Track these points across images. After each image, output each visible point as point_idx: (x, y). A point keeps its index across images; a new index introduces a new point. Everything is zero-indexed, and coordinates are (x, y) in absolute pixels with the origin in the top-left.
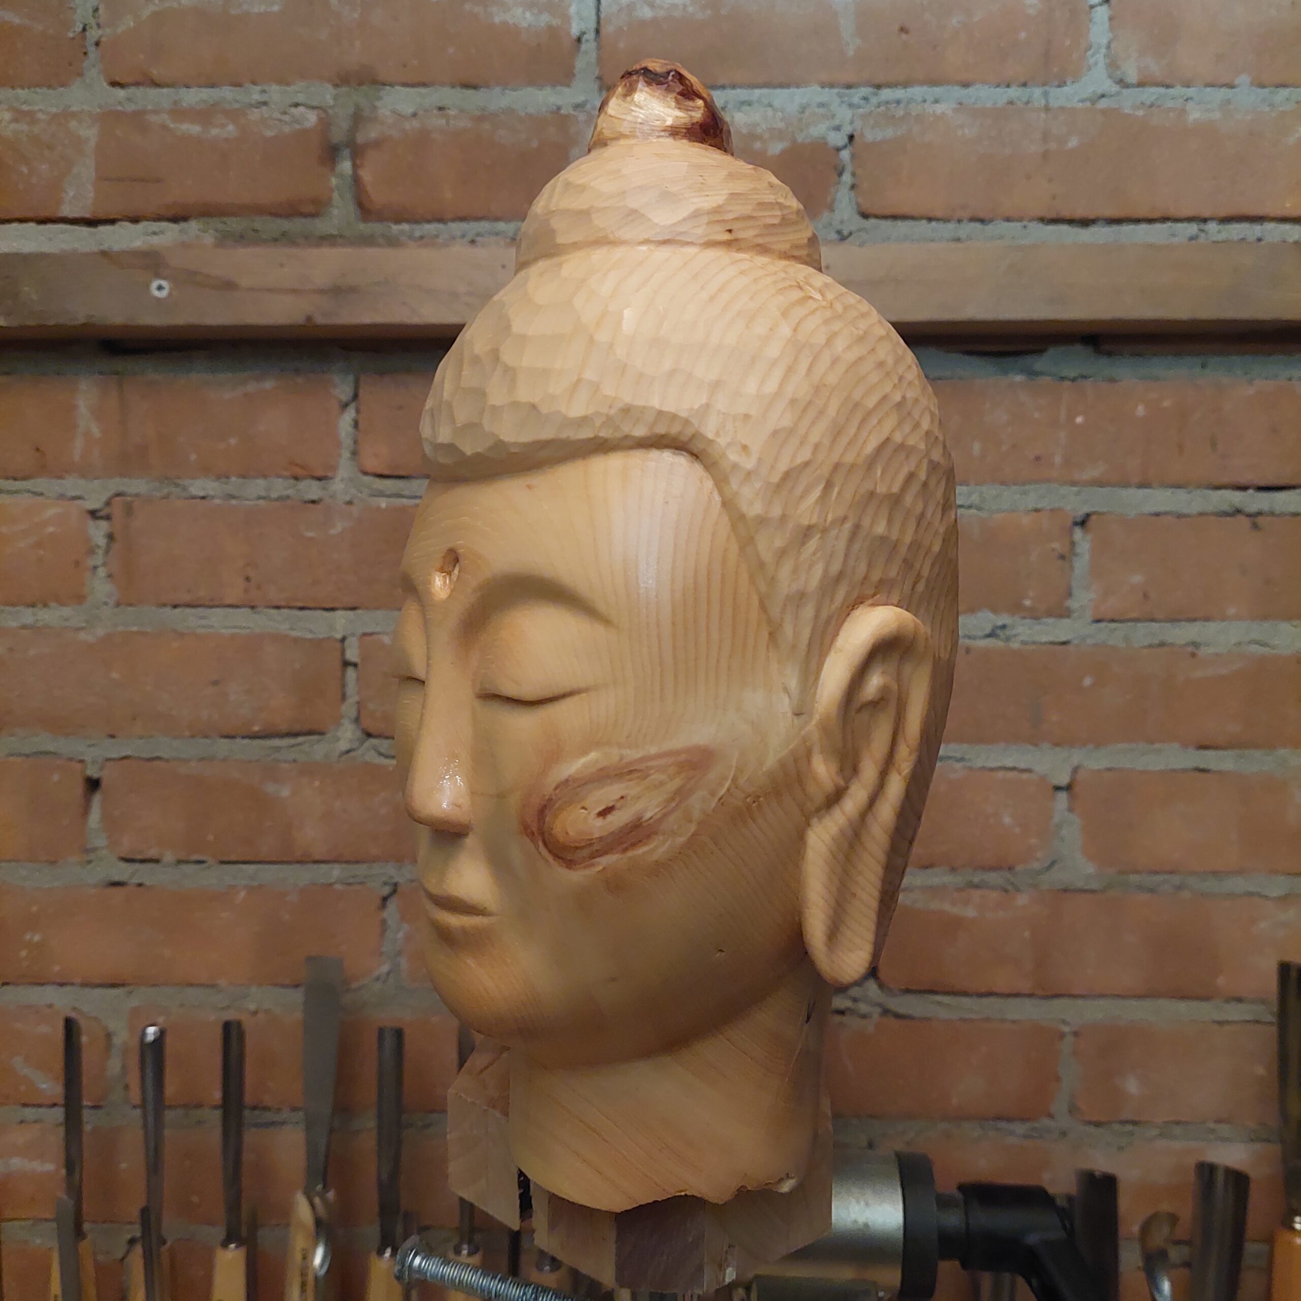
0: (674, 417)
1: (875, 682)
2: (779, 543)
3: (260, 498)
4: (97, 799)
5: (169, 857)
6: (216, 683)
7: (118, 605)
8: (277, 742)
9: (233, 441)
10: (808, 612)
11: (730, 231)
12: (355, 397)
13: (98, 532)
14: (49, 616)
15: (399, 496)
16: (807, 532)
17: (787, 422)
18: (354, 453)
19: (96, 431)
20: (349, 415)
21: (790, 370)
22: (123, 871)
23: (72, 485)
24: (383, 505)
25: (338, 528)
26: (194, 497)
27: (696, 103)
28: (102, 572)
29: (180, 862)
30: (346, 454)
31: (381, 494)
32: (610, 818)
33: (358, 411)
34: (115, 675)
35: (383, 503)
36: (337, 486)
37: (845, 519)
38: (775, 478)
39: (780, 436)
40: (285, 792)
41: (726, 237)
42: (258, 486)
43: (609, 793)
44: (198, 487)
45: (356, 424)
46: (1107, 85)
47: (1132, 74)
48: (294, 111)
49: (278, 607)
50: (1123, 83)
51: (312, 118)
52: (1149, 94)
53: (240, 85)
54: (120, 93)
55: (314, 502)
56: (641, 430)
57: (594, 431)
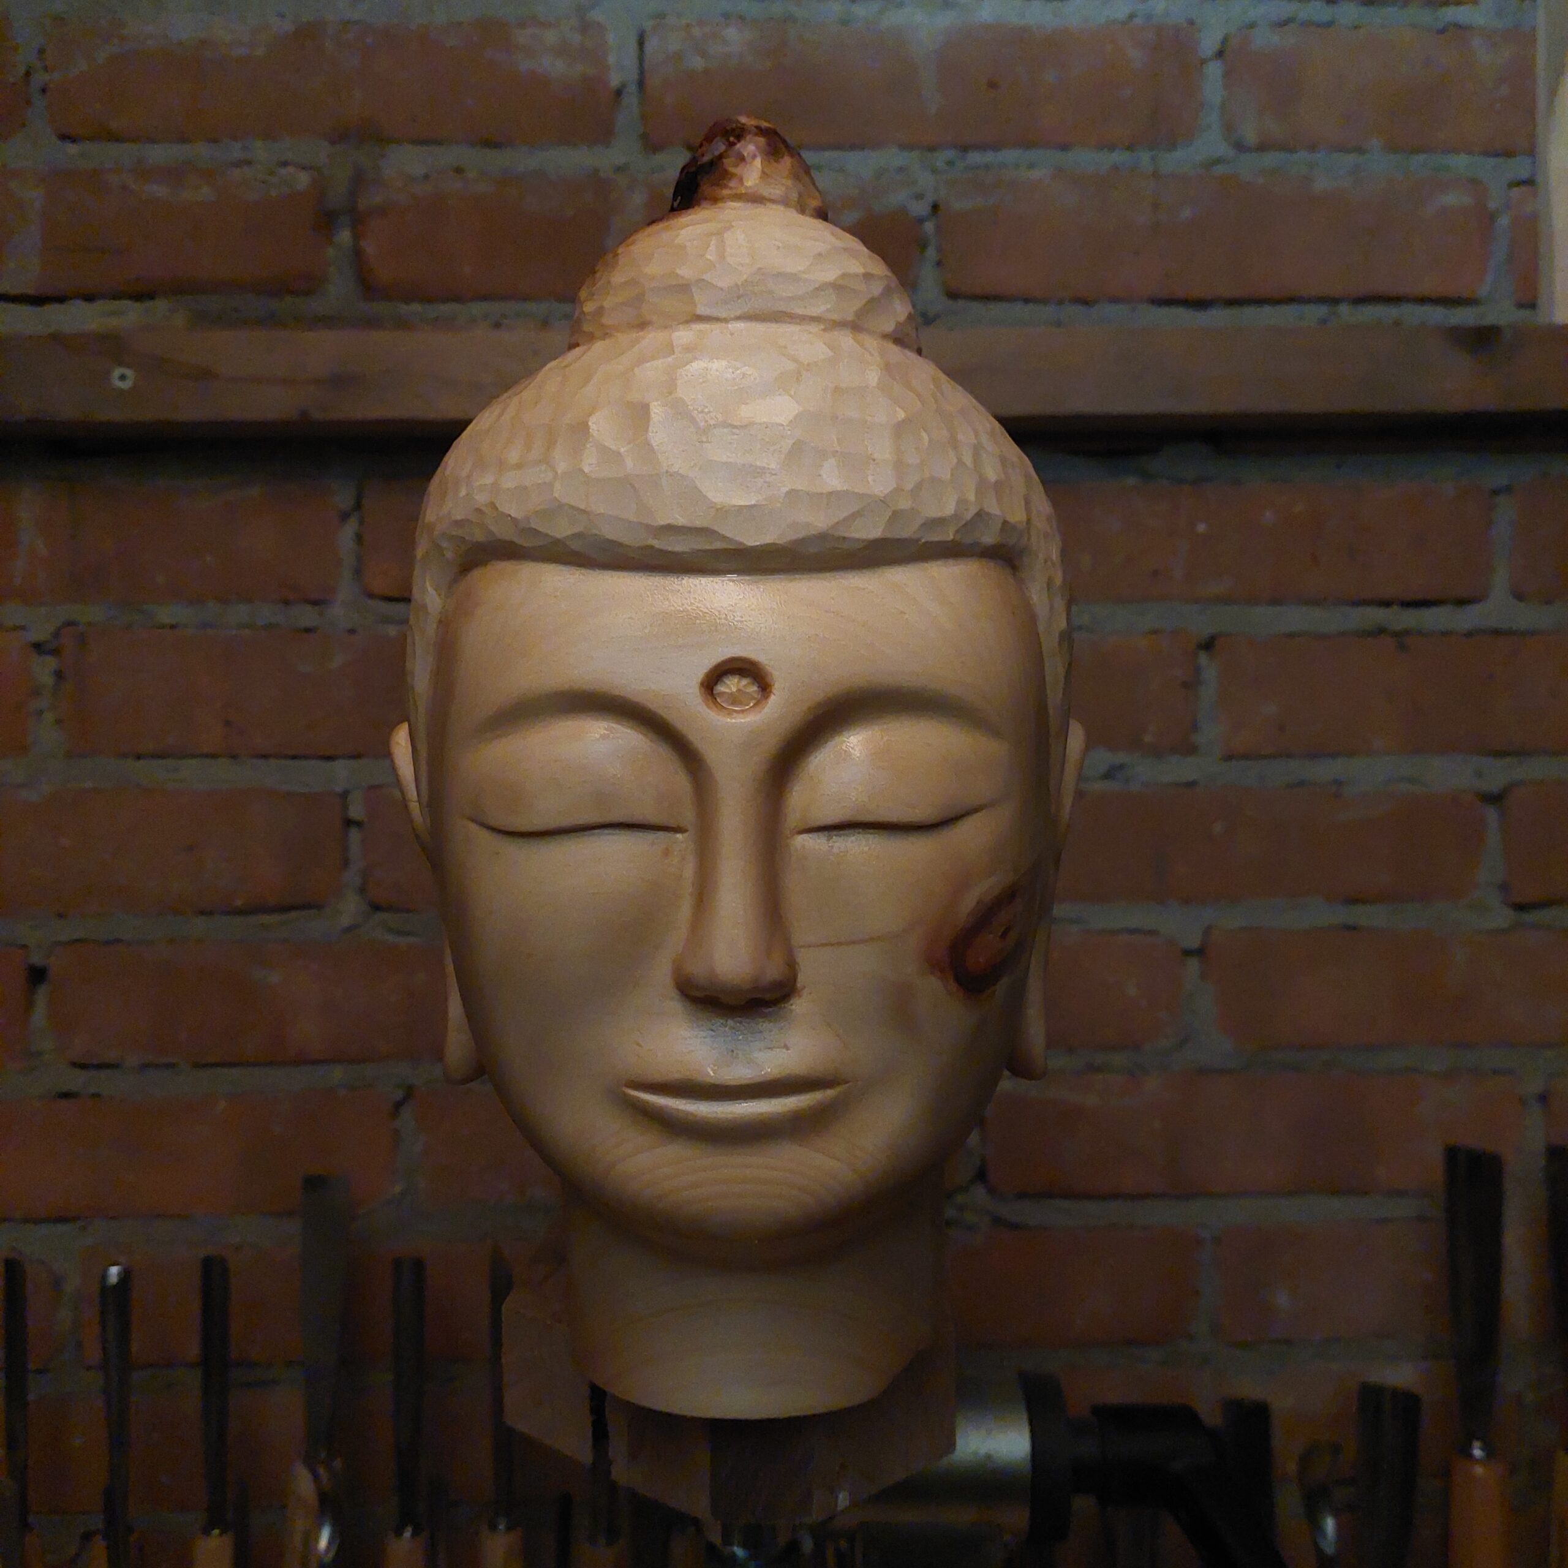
3: (242, 626)
4: (42, 992)
5: (131, 1060)
6: (190, 848)
7: (68, 756)
8: (266, 919)
12: (358, 506)
13: (44, 669)
18: (358, 572)
19: (42, 549)
20: (349, 529)
22: (76, 1080)
23: (12, 612)
25: (337, 661)
26: (163, 626)
28: (49, 717)
29: (145, 1066)
30: (347, 573)
31: (389, 621)
33: (361, 523)
34: (65, 842)
35: (391, 632)
36: (337, 611)
40: (275, 978)
42: (240, 612)
44: (167, 614)
45: (359, 538)
46: (1223, 149)
47: (1250, 136)
48: (283, 171)
49: (265, 757)
50: (1240, 147)
51: (303, 180)
52: (1270, 159)
53: (215, 141)
54: (72, 149)
55: (308, 630)
56: (989, 539)
57: (949, 535)
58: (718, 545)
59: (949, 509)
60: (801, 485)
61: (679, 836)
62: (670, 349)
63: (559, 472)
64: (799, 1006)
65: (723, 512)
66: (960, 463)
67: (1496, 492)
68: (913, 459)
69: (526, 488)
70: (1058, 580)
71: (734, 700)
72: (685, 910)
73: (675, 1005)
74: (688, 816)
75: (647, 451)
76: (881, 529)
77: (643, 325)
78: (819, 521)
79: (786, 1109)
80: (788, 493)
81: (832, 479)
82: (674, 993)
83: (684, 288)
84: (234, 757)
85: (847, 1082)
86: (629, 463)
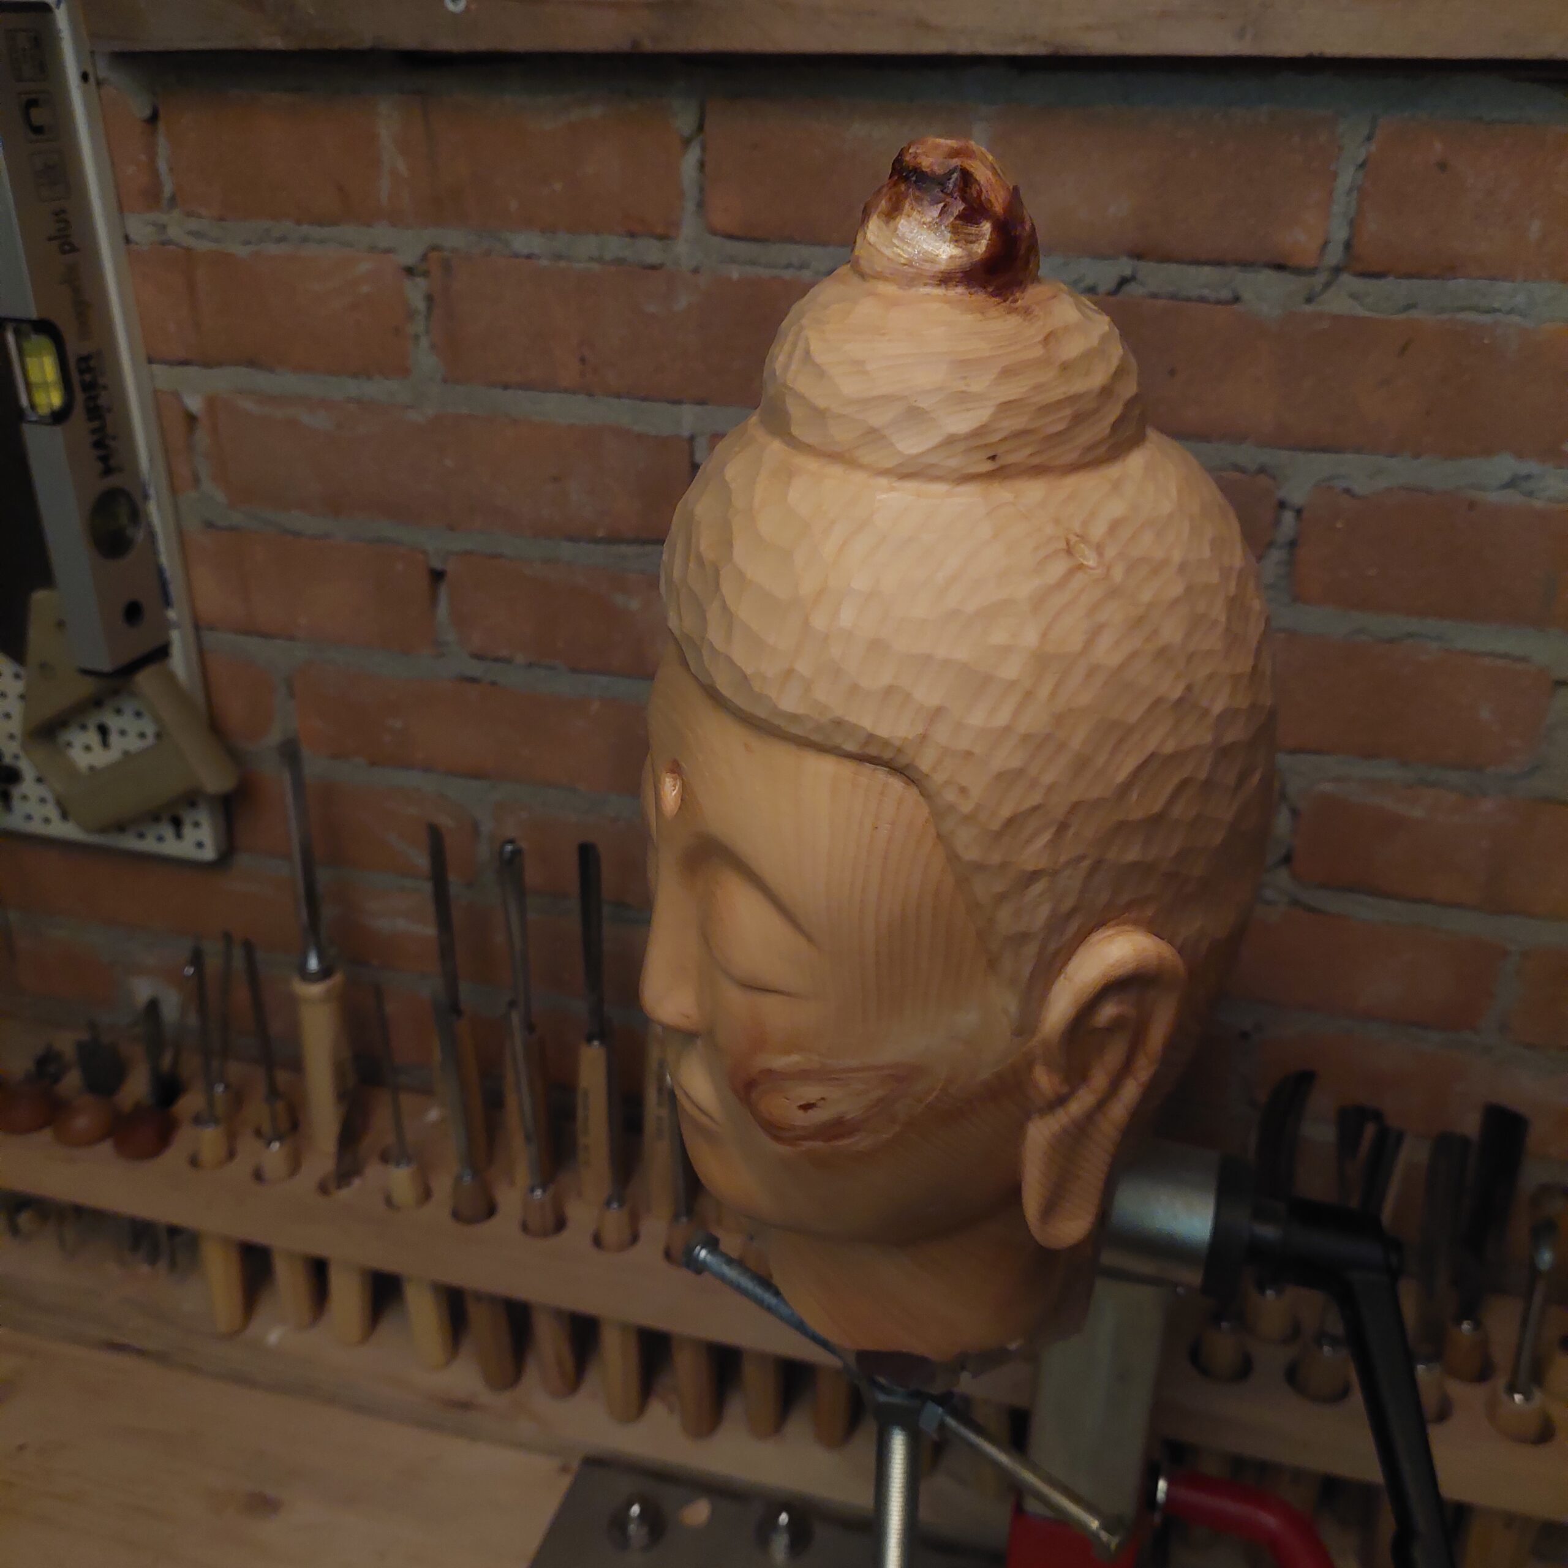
0: (886, 743)
1: (1108, 1011)
2: (999, 887)
3: (591, 259)
4: (443, 591)
5: (520, 658)
6: (556, 479)
7: (445, 381)
8: (624, 549)
9: (558, 186)
10: (1031, 950)
11: (993, 458)
12: (701, 128)
13: (415, 292)
14: (376, 389)
15: (753, 263)
16: (1034, 876)
17: (1015, 763)
18: (701, 205)
19: (402, 166)
20: (693, 155)
21: (1029, 695)
22: (476, 669)
23: (382, 234)
24: (735, 276)
25: (682, 302)
26: (516, 256)
27: (982, 227)
28: (424, 342)
29: (530, 665)
30: (690, 206)
31: (733, 260)
32: (810, 1112)
33: (704, 149)
34: (448, 463)
35: (735, 273)
36: (681, 248)
37: (1083, 857)
38: (996, 825)
39: (1007, 779)
40: (635, 604)
41: (988, 466)
42: (587, 245)
43: (811, 1092)
44: (524, 241)
45: (702, 165)
49: (619, 396)
55: (653, 267)
84: (590, 395)
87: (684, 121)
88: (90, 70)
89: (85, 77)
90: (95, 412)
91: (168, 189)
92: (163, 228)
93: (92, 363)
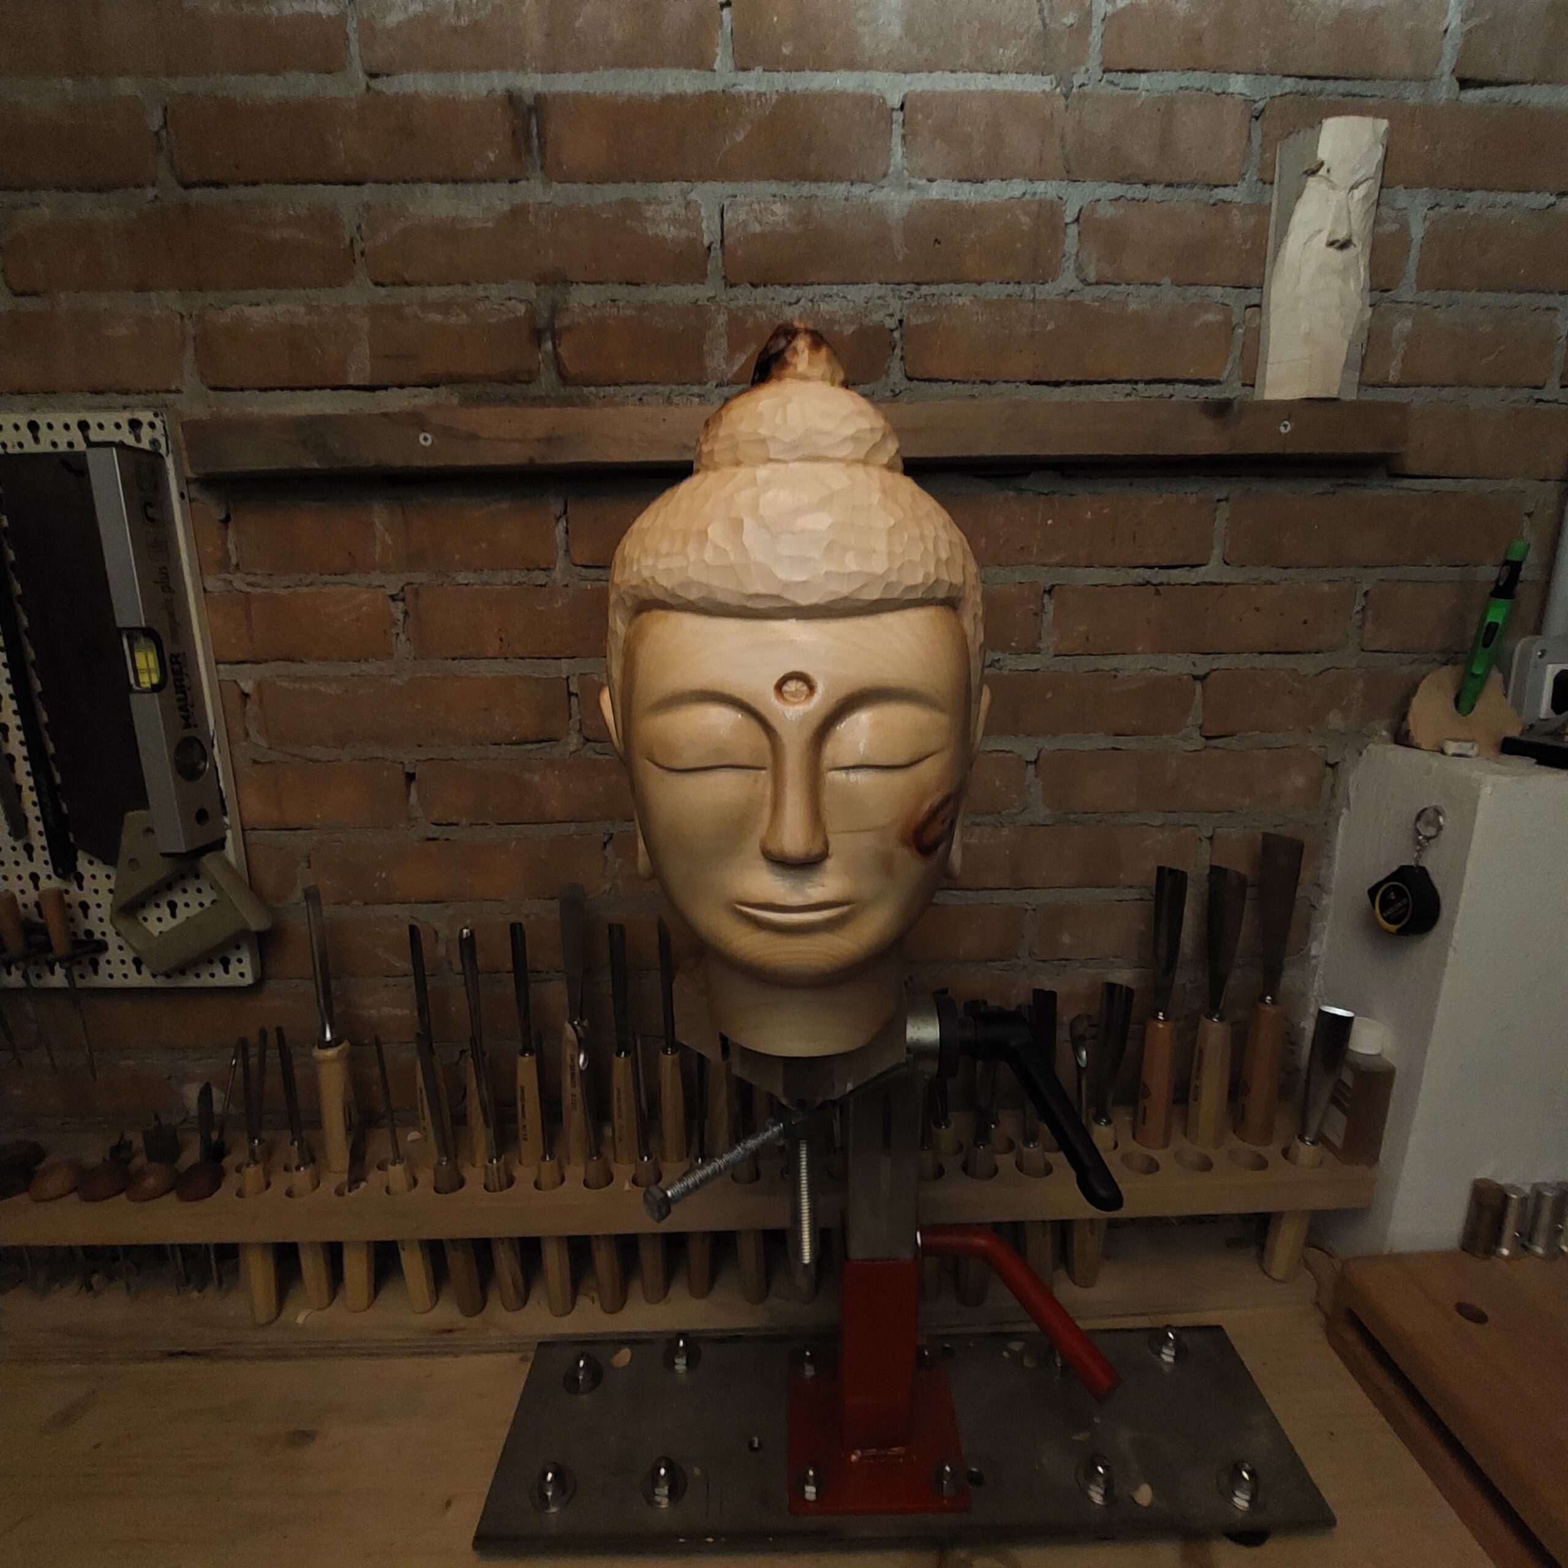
3: (505, 584)
4: (414, 786)
5: (464, 822)
6: (485, 709)
7: (415, 659)
8: (530, 747)
9: (484, 545)
12: (565, 512)
13: (397, 610)
14: (370, 668)
18: (567, 551)
19: (388, 539)
20: (562, 525)
22: (436, 831)
23: (377, 578)
24: (590, 587)
25: (560, 603)
26: (460, 585)
28: (403, 637)
29: (471, 825)
30: (561, 553)
31: (586, 579)
33: (567, 522)
34: (418, 706)
35: (588, 584)
36: (557, 574)
40: (536, 779)
42: (503, 576)
44: (461, 578)
45: (567, 530)
46: (1075, 284)
47: (1092, 277)
48: (508, 303)
49: (522, 658)
50: (1085, 282)
51: (522, 309)
52: (1103, 291)
53: (468, 284)
54: (382, 291)
55: (541, 586)
56: (941, 594)
57: (919, 595)
58: (784, 604)
59: (919, 580)
60: (833, 568)
61: (763, 772)
62: (754, 481)
63: (691, 560)
64: (830, 863)
65: (787, 585)
66: (926, 549)
67: (1219, 501)
68: (898, 549)
69: (671, 569)
70: (980, 613)
71: (794, 694)
72: (767, 813)
73: (762, 863)
74: (768, 761)
75: (743, 549)
76: (879, 593)
77: (738, 463)
78: (843, 589)
79: (822, 917)
80: (826, 573)
81: (851, 564)
82: (762, 857)
83: (762, 441)
84: (506, 658)
85: (853, 903)
86: (732, 557)
87: (557, 508)
88: (185, 492)
89: (182, 496)
90: (180, 689)
91: (234, 561)
92: (231, 582)
93: (180, 659)
